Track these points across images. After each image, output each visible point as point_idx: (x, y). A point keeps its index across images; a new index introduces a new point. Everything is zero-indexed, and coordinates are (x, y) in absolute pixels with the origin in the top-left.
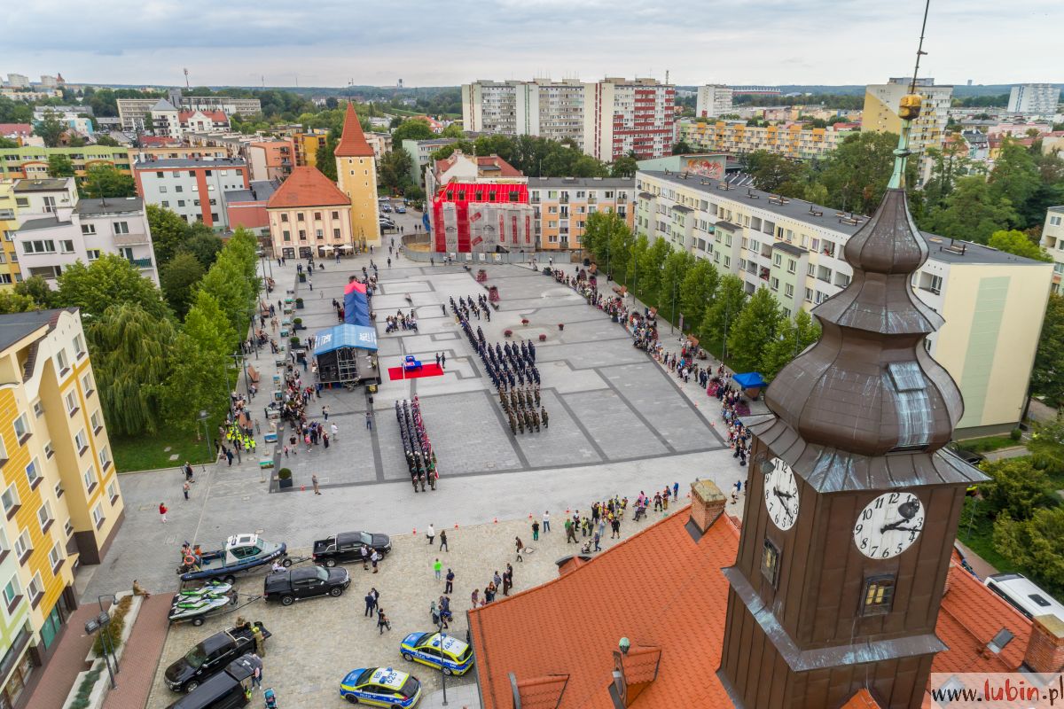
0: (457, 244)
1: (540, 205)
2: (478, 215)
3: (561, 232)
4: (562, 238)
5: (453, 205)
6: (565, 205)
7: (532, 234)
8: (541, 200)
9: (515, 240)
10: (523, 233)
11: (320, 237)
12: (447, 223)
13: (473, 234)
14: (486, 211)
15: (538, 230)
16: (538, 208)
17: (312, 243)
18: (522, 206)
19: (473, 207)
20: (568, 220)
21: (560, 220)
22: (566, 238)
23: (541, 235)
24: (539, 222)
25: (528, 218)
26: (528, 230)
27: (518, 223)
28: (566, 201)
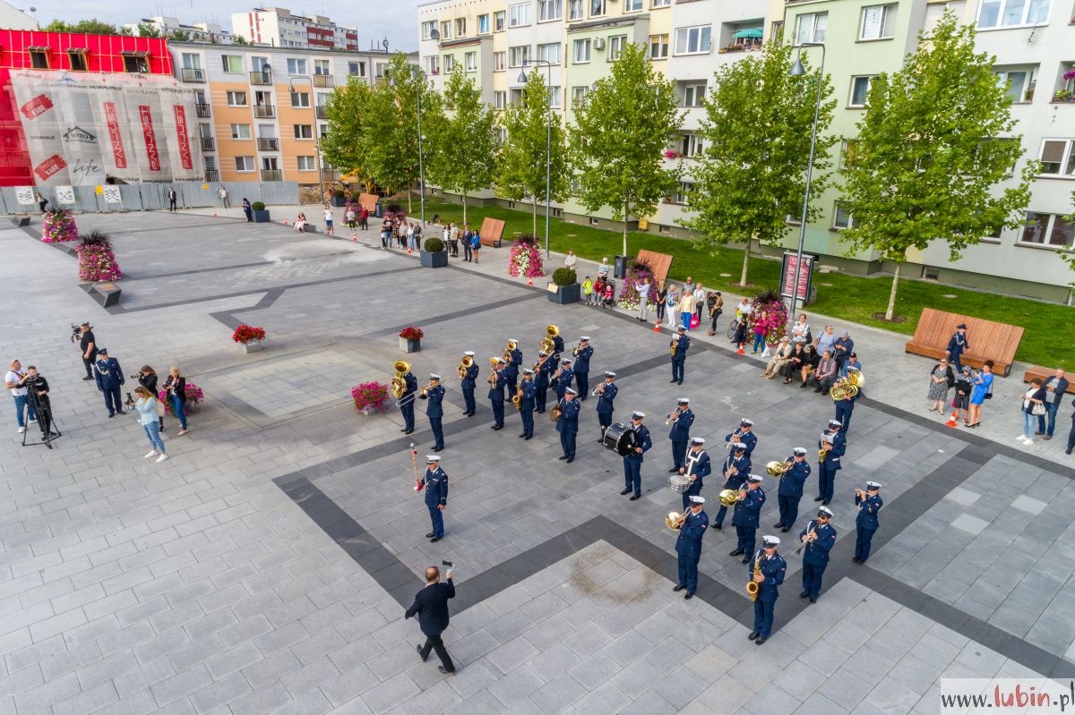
1: (206, 88)
2: (43, 102)
3: (263, 149)
4: (266, 161)
6: (263, 89)
7: (195, 148)
8: (206, 77)
9: (155, 165)
10: (173, 146)
13: (36, 149)
14: (65, 92)
15: (207, 144)
16: (201, 94)
18: (162, 82)
20: (275, 122)
21: (256, 122)
22: (274, 161)
23: (216, 154)
24: (206, 126)
25: (179, 110)
26: (183, 140)
27: (157, 123)
28: (266, 80)
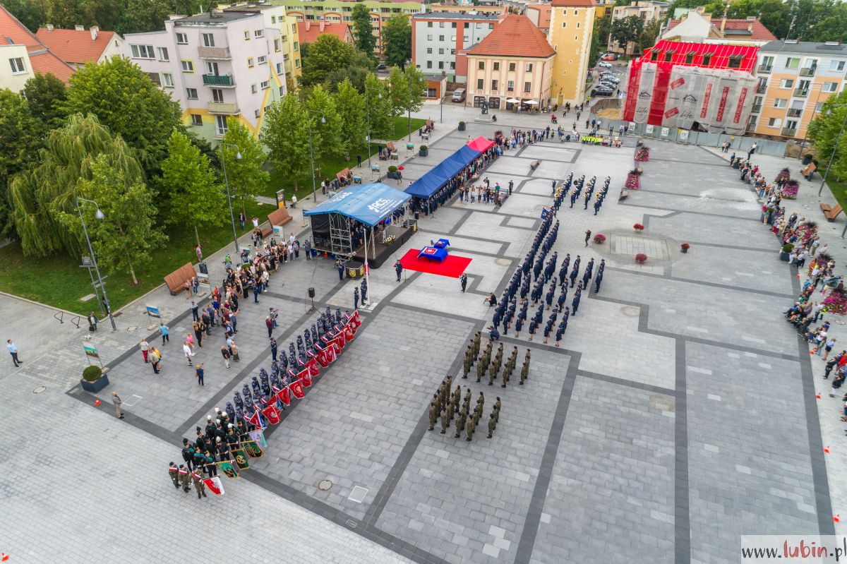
0: (648, 114)
1: (769, 77)
2: (682, 81)
3: (790, 115)
4: (789, 122)
5: (654, 66)
6: (807, 79)
7: (746, 112)
8: (773, 70)
9: (719, 119)
11: (510, 89)
12: (642, 88)
13: (669, 104)
14: (693, 77)
15: (756, 108)
16: (765, 79)
17: (502, 93)
18: (744, 74)
19: (677, 71)
20: (806, 99)
21: (793, 99)
22: (795, 123)
23: (758, 115)
24: (761, 98)
25: (745, 91)
26: (740, 107)
27: (730, 97)
28: (811, 74)
